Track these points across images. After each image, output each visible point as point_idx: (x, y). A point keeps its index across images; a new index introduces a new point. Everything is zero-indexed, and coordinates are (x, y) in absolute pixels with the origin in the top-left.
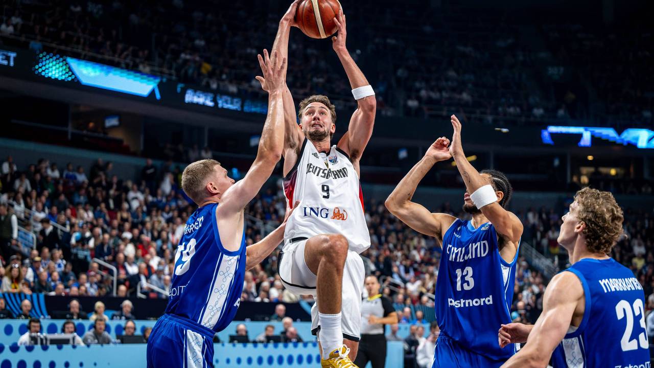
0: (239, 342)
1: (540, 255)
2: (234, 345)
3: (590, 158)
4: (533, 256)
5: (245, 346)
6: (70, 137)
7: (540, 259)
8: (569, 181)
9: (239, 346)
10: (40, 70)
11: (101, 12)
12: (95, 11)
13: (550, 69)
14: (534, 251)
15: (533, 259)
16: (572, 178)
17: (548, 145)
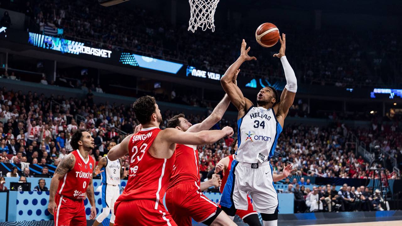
0: (212, 192)
1: (367, 152)
2: (210, 193)
3: (395, 104)
4: (364, 152)
5: (215, 194)
6: (137, 93)
7: (368, 154)
8: (384, 115)
9: (212, 194)
10: (122, 61)
11: (153, 33)
12: (150, 32)
13: (375, 60)
14: (365, 150)
15: (364, 154)
16: (386, 114)
17: (373, 98)
